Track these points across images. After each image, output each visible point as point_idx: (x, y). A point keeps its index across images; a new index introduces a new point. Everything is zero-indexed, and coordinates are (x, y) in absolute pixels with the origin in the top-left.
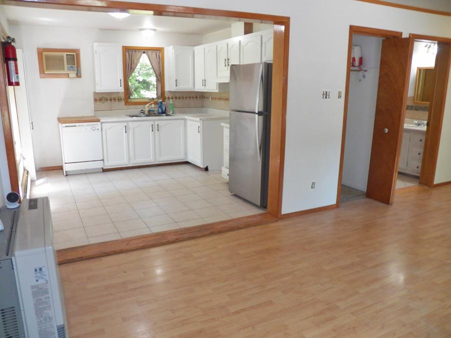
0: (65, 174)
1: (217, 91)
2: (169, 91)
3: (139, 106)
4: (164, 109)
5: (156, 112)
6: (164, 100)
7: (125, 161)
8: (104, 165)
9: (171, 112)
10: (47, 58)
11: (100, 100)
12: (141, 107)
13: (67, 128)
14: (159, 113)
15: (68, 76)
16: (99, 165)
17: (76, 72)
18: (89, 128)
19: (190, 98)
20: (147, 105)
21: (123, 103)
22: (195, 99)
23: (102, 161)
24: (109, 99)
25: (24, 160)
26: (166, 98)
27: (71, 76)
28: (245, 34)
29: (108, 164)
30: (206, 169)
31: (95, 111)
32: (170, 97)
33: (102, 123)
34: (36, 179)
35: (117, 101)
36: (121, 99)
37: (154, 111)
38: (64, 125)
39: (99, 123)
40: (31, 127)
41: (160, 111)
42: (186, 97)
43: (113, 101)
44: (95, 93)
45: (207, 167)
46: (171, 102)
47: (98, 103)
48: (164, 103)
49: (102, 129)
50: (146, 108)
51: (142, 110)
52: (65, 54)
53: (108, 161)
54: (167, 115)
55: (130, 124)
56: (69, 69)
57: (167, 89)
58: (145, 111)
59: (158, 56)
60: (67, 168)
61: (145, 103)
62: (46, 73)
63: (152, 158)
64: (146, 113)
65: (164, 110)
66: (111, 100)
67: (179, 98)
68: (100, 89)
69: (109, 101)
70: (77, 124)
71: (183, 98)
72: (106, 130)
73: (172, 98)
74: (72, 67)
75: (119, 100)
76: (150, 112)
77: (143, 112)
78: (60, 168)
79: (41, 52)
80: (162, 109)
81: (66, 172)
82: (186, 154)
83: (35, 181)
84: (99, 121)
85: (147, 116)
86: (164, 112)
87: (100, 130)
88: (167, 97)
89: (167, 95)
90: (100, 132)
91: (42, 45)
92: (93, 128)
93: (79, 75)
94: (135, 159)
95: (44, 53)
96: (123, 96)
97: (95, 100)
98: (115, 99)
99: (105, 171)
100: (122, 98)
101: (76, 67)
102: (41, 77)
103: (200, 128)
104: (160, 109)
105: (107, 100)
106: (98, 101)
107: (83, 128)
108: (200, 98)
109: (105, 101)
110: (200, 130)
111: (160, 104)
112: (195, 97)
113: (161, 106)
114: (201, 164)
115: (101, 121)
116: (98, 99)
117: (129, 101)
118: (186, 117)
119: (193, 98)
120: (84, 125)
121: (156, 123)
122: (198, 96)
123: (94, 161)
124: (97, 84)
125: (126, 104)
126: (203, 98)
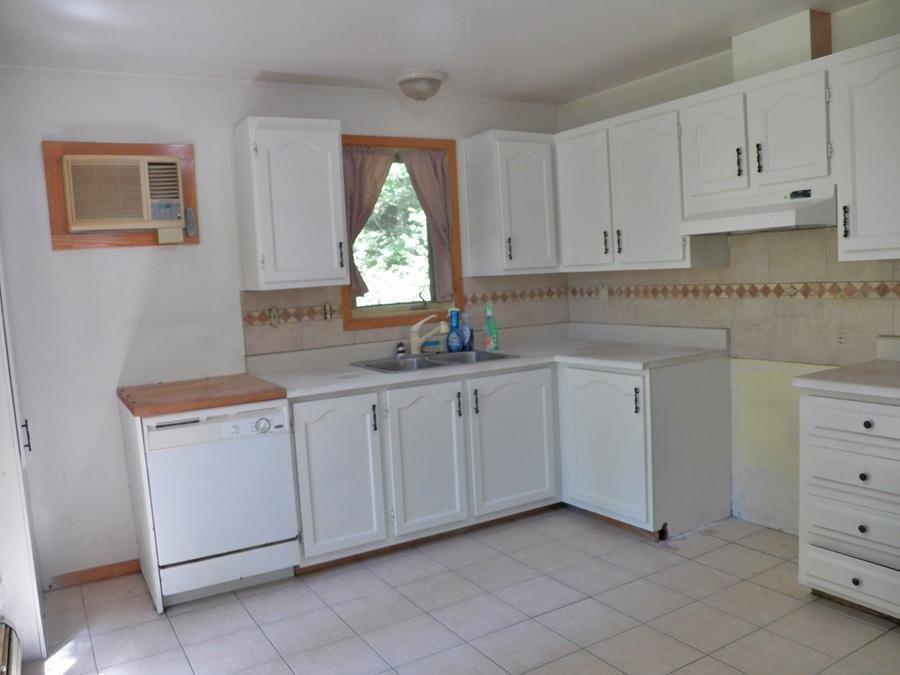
0: (160, 609)
1: (687, 264)
2: (474, 277)
3: (384, 332)
4: (467, 334)
7: (375, 530)
8: (303, 552)
9: (492, 345)
10: (77, 170)
11: (264, 317)
12: (395, 333)
14: (450, 350)
15: (151, 237)
16: (286, 558)
17: (182, 223)
18: (246, 426)
19: (532, 295)
20: (416, 327)
21: (339, 322)
22: (546, 297)
23: (297, 542)
24: (292, 311)
26: (466, 300)
27: (161, 238)
28: (813, 58)
29: (318, 551)
30: (662, 534)
31: (247, 356)
32: (479, 296)
33: (292, 402)
34: (44, 654)
35: (318, 317)
36: (332, 311)
37: (437, 343)
38: (153, 421)
39: (282, 405)
40: (23, 441)
41: (455, 342)
42: (523, 294)
43: (306, 318)
44: (248, 295)
45: (665, 525)
46: (489, 313)
47: (258, 328)
48: (465, 316)
49: (292, 425)
50: (415, 337)
51: (401, 345)
52: (143, 161)
53: (315, 542)
55: (388, 394)
56: (155, 217)
57: (469, 270)
58: (409, 348)
59: (439, 170)
60: (168, 584)
62: (74, 228)
63: (458, 509)
64: (415, 351)
65: (467, 341)
66: (298, 316)
67: (504, 298)
68: (266, 280)
69: (292, 319)
70: (201, 414)
71: (514, 296)
72: (306, 425)
73: (484, 299)
74: (168, 206)
75: (326, 313)
76: (426, 349)
77: (402, 348)
79: (54, 155)
80: (461, 336)
81: (164, 598)
82: (557, 478)
83: (44, 660)
84: (280, 394)
86: (463, 350)
87: (287, 427)
88: (469, 296)
89: (468, 291)
90: (287, 437)
91: (59, 134)
92: (263, 424)
93: (191, 235)
94: (405, 520)
95: (67, 157)
96: (337, 300)
97: (248, 319)
98: (311, 313)
99: (301, 574)
100: (335, 307)
101: (182, 207)
102: (56, 246)
103: (640, 395)
104: (454, 335)
105: (286, 315)
106: (257, 322)
107: (226, 428)
108: (559, 295)
109: (282, 321)
110: (641, 405)
111: (454, 320)
112: (546, 291)
113: (457, 326)
114: (644, 519)
115: (291, 395)
116: (256, 315)
117: (355, 315)
118: (557, 359)
119: (541, 295)
120: (226, 416)
121: (471, 385)
122: (554, 290)
123: (266, 545)
124: (263, 262)
125: (346, 327)
126: (566, 294)
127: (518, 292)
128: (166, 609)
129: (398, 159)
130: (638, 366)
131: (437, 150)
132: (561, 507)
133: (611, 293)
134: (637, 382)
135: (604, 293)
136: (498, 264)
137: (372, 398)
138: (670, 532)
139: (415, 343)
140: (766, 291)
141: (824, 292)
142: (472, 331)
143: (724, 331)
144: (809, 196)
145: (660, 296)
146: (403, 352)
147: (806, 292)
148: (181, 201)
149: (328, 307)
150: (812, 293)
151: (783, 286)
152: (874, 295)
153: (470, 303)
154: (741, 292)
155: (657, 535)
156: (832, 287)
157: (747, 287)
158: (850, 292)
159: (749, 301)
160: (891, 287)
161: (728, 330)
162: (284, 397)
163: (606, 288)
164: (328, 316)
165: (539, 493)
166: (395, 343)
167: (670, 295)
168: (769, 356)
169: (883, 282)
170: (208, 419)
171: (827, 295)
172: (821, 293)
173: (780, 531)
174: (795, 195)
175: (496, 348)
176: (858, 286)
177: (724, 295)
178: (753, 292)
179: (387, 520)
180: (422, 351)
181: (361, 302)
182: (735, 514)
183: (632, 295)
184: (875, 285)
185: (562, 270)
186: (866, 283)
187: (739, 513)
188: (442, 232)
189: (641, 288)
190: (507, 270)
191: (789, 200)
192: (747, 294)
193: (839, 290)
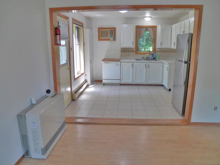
0: (103, 84)
2: (158, 48)
4: (154, 57)
5: (150, 58)
6: (155, 53)
7: (131, 81)
8: (120, 82)
9: (158, 59)
10: (102, 32)
11: (124, 51)
12: (142, 56)
13: (105, 63)
14: (152, 59)
15: (109, 40)
16: (118, 82)
17: (113, 38)
18: (115, 64)
19: (169, 52)
20: (146, 55)
21: (134, 53)
22: (172, 52)
23: (120, 80)
24: (128, 51)
25: (86, 76)
26: (156, 51)
27: (111, 40)
30: (170, 90)
31: (121, 56)
32: (159, 51)
33: (121, 62)
34: (90, 84)
38: (104, 62)
40: (90, 62)
42: (167, 52)
43: (130, 52)
44: (121, 48)
45: (170, 89)
46: (158, 54)
47: (123, 53)
48: (155, 54)
52: (109, 30)
53: (122, 81)
54: (156, 60)
55: (135, 63)
56: (110, 37)
59: (153, 30)
60: (104, 81)
61: (145, 54)
62: (100, 38)
63: (144, 81)
64: (145, 58)
67: (164, 52)
68: (122, 46)
69: (128, 52)
70: (110, 62)
71: (166, 52)
72: (123, 65)
73: (160, 52)
74: (112, 36)
76: (147, 58)
77: (143, 58)
78: (101, 81)
80: (153, 57)
81: (104, 83)
82: (162, 81)
83: (90, 86)
85: (145, 60)
86: (154, 59)
87: (120, 65)
88: (157, 51)
89: (157, 50)
90: (120, 67)
91: (100, 27)
92: (117, 64)
93: (114, 39)
94: (135, 81)
95: (100, 30)
96: (134, 50)
97: (121, 51)
98: (131, 51)
99: (121, 85)
100: (134, 51)
101: (113, 36)
102: (99, 40)
103: (168, 68)
105: (127, 51)
107: (112, 64)
113: (153, 55)
114: (167, 87)
115: (121, 61)
118: (164, 62)
123: (116, 79)
124: (122, 44)
128: (104, 85)
137: (132, 63)
148: (113, 35)
162: (120, 61)
190: (160, 47)
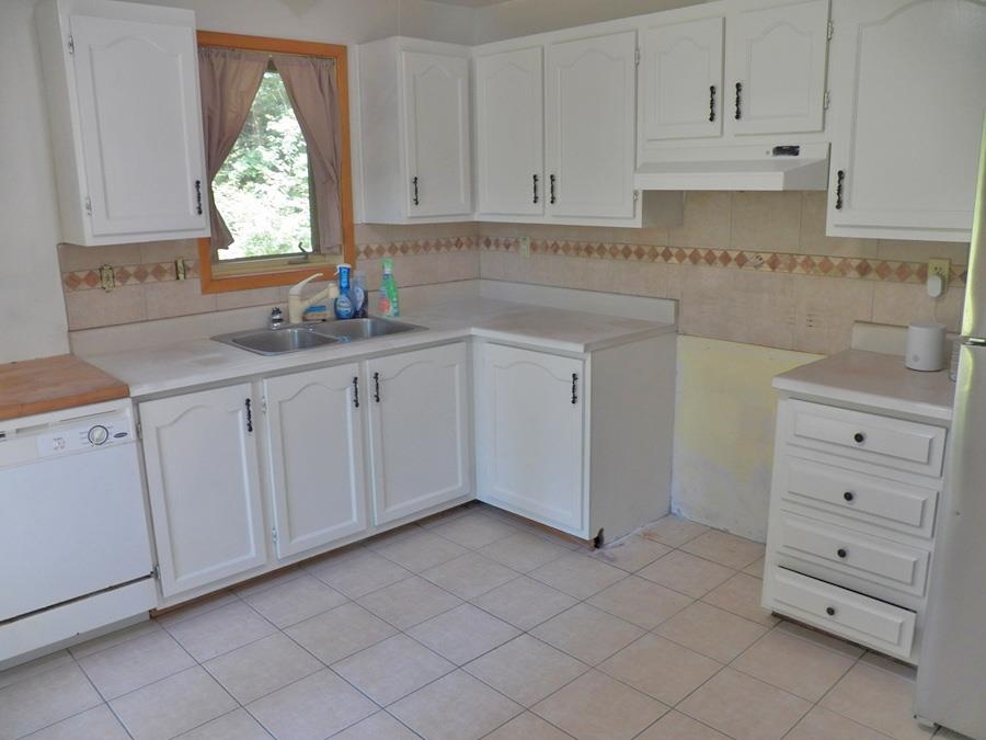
1: (637, 223)
2: (368, 225)
3: (256, 294)
4: (360, 297)
5: (328, 314)
6: (352, 263)
7: (253, 554)
8: (160, 592)
9: (392, 310)
11: (93, 279)
12: (269, 295)
14: (339, 316)
18: (74, 437)
19: (438, 246)
20: (296, 289)
21: (195, 283)
22: (454, 248)
23: (152, 580)
24: (131, 270)
29: (180, 585)
30: (598, 541)
31: (69, 331)
32: (374, 247)
33: (137, 401)
35: (167, 277)
36: (186, 270)
37: (322, 308)
39: (125, 405)
41: (345, 307)
42: (426, 245)
43: (150, 279)
44: (67, 250)
45: (601, 531)
46: (388, 270)
47: (85, 294)
49: (139, 432)
50: (296, 300)
51: (277, 311)
53: (175, 576)
55: (266, 387)
57: (362, 214)
58: (288, 316)
59: (326, 83)
63: (354, 519)
64: (295, 319)
65: (360, 305)
66: (141, 275)
67: (404, 250)
68: (94, 232)
69: (132, 281)
70: (7, 426)
71: (416, 247)
72: (158, 429)
73: (380, 250)
75: (178, 271)
76: (309, 316)
77: (280, 318)
80: (352, 300)
84: (121, 392)
86: (360, 312)
87: (132, 435)
88: (362, 248)
89: (360, 241)
90: (133, 448)
92: (97, 433)
96: (192, 254)
97: (70, 281)
98: (159, 272)
100: (190, 264)
103: (579, 383)
104: (344, 298)
105: (123, 276)
106: (84, 286)
107: (44, 442)
108: (469, 247)
109: (118, 283)
110: (579, 393)
111: (345, 279)
112: (453, 241)
113: (348, 287)
114: (579, 527)
115: (135, 392)
116: (82, 275)
117: (216, 271)
118: (474, 331)
119: (448, 245)
120: (45, 426)
121: (369, 367)
122: (463, 240)
123: (111, 588)
124: (89, 207)
125: (205, 290)
126: (477, 244)
127: (421, 243)
129: (271, 68)
130: (580, 348)
131: (321, 57)
132: (475, 505)
133: (534, 247)
134: (576, 367)
135: (525, 247)
136: (402, 212)
137: (245, 391)
138: (607, 538)
139: (296, 309)
140: (726, 259)
141: (795, 266)
142: (366, 293)
143: (672, 304)
144: (797, 154)
145: (596, 255)
146: (280, 320)
147: (773, 265)
149: (180, 264)
150: (782, 266)
151: (747, 255)
152: (854, 274)
153: (362, 256)
154: (695, 258)
155: (593, 544)
156: (805, 261)
157: (703, 253)
158: (826, 267)
159: (704, 269)
160: (874, 267)
161: (678, 301)
162: (127, 395)
163: (528, 242)
164: (181, 276)
165: (451, 491)
166: (270, 308)
167: (608, 255)
168: (725, 336)
169: (865, 260)
170: (18, 431)
171: (798, 269)
172: (791, 267)
173: (726, 532)
174: (779, 150)
175: (397, 315)
176: (836, 262)
177: (674, 260)
178: (710, 259)
179: (268, 539)
180: (304, 319)
181: (223, 254)
182: (674, 511)
183: (560, 252)
184: (855, 263)
185: (476, 218)
186: (845, 259)
187: (679, 510)
188: (328, 165)
189: (572, 245)
190: (412, 218)
191: (771, 157)
192: (703, 261)
193: (814, 264)
